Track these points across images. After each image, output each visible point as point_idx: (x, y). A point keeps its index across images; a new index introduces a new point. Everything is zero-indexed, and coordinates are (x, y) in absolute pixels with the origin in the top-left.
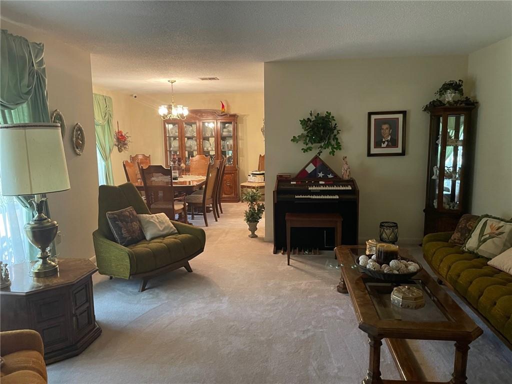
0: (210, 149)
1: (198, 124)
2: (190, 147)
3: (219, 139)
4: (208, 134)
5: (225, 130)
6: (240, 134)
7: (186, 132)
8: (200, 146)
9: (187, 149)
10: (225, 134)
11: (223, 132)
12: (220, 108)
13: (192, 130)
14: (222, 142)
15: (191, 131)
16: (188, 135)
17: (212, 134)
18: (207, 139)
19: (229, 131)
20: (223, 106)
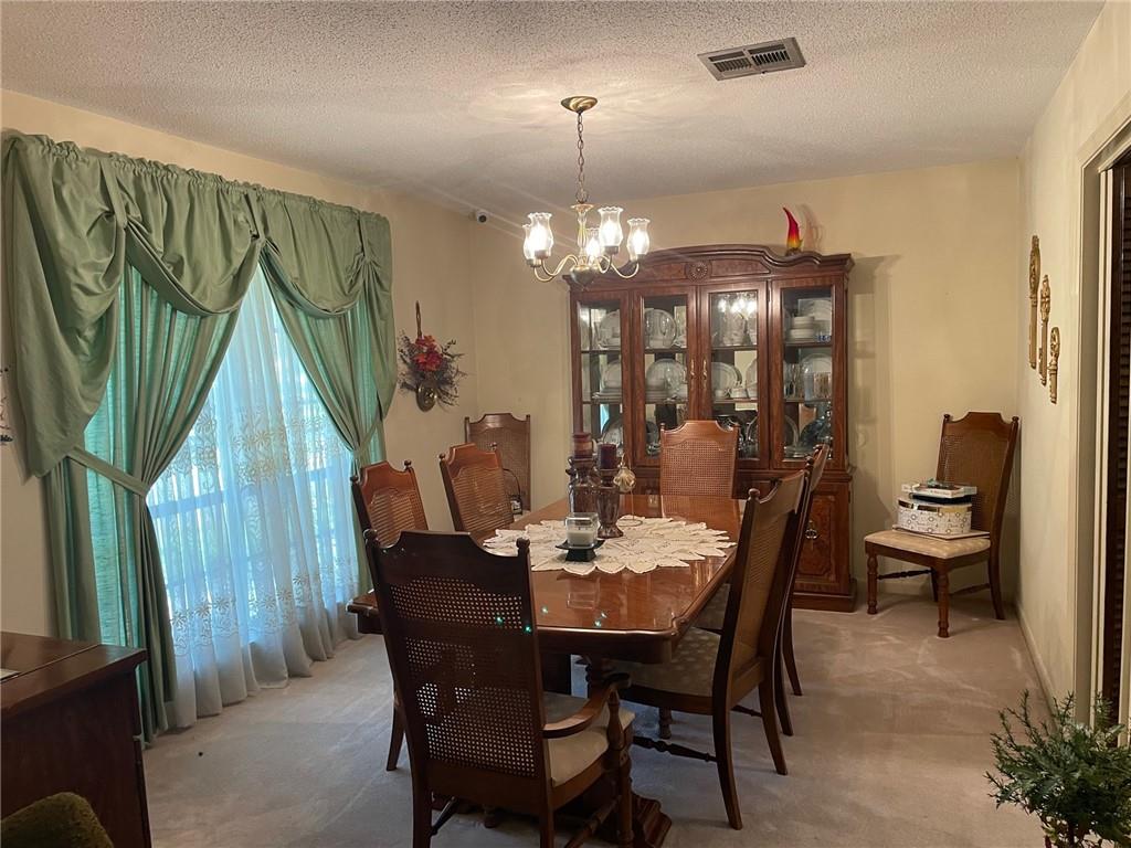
0: (736, 394)
1: (693, 304)
2: (664, 387)
3: (778, 356)
4: (732, 339)
5: (798, 320)
6: (859, 334)
7: (648, 335)
8: (699, 385)
9: (653, 395)
10: (799, 334)
11: (792, 327)
12: (781, 239)
13: (673, 326)
14: (787, 369)
15: (667, 328)
16: (658, 343)
17: (747, 338)
18: (728, 356)
19: (815, 325)
20: (793, 229)
